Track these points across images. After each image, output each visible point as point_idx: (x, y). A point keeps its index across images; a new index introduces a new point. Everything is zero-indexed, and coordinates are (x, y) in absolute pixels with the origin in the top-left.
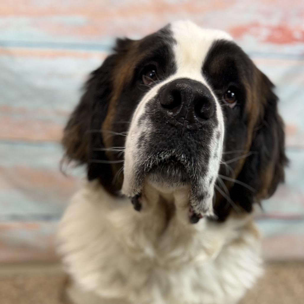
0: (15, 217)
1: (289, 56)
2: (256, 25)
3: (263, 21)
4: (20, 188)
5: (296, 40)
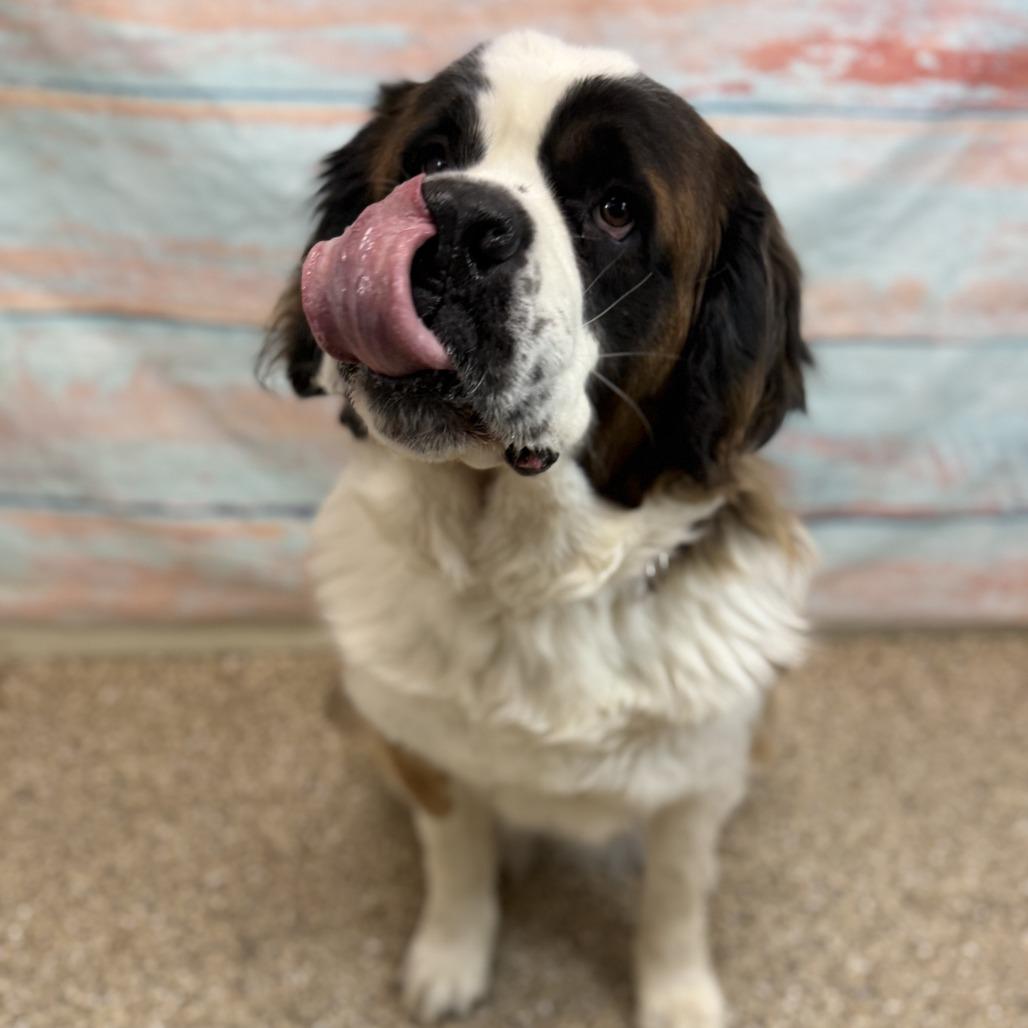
0: (226, 510)
1: (904, 113)
2: (823, 38)
3: (841, 29)
4: (240, 439)
5: (924, 73)
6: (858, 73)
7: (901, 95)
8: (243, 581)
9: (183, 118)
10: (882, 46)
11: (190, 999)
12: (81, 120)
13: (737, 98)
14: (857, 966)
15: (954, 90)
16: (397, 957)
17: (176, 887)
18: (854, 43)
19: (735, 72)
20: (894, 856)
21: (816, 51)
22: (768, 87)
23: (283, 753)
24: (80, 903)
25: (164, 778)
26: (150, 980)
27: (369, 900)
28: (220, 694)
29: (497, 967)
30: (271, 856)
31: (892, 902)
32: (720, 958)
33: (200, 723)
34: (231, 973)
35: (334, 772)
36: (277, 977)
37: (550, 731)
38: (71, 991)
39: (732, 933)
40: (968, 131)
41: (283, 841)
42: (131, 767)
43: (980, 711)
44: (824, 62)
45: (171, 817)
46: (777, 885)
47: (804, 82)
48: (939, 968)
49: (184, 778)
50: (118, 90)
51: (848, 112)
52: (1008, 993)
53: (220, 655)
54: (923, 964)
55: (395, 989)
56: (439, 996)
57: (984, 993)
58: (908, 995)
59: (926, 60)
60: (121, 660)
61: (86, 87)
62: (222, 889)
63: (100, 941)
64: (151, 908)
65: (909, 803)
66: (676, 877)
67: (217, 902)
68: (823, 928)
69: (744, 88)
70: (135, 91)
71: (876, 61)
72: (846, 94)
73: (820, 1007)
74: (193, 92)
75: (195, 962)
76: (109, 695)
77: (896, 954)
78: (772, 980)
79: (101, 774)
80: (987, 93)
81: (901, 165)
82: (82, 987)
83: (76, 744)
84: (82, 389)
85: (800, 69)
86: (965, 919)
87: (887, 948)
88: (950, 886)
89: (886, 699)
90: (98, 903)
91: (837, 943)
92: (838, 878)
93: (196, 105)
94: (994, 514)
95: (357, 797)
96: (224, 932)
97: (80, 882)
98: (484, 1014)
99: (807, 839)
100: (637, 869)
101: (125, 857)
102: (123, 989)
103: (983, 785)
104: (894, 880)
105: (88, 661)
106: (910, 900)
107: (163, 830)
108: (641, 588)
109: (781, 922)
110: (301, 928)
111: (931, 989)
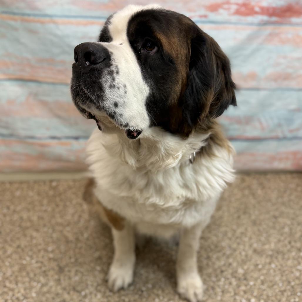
0: (53, 138)
2: (228, 3)
5: (256, 13)
6: (238, 12)
7: (250, 19)
8: (59, 159)
9: (42, 23)
10: (245, 5)
11: (43, 285)
12: (13, 23)
13: (203, 19)
14: (241, 271)
15: (265, 18)
16: (106, 272)
17: (39, 251)
18: (237, 4)
19: (203, 12)
20: (250, 238)
21: (226, 6)
22: (212, 16)
23: (71, 210)
24: (9, 256)
25: (35, 219)
26: (31, 279)
27: (97, 254)
28: (51, 193)
29: (135, 274)
30: (67, 242)
31: (250, 252)
32: (201, 270)
33: (45, 202)
34: (56, 277)
35: (86, 216)
36: (70, 278)
37: (164, 205)
38: (8, 284)
39: (205, 262)
40: (269, 29)
41: (71, 237)
42: (25, 215)
43: (274, 196)
44: (229, 9)
45: (37, 230)
46: (217, 248)
47: (222, 15)
48: (264, 272)
49: (40, 218)
50: (23, 14)
51: (235, 24)
52: (284, 278)
53: (51, 181)
54: (260, 270)
55: (106, 281)
56: (119, 283)
57: (277, 279)
58: (256, 279)
59: (257, 9)
60: (21, 183)
61: (14, 14)
62: (52, 251)
63: (16, 268)
64: (31, 257)
65: (254, 223)
66: (190, 246)
67: (51, 255)
68: (231, 260)
69: (205, 16)
70: (29, 15)
71: (243, 9)
72: (235, 18)
73: (230, 284)
74: (46, 15)
75: (45, 274)
76: (18, 193)
77: (252, 267)
78: (217, 276)
79: (16, 217)
80: (274, 19)
81: (250, 39)
82: (11, 282)
83: (8, 208)
84: (11, 102)
85: (221, 11)
86: (271, 256)
87: (249, 266)
88: (267, 247)
89: (247, 192)
90: (15, 256)
91: (235, 264)
92: (234, 246)
93: (47, 19)
94: (277, 139)
95: (93, 223)
96: (54, 264)
97: (10, 250)
98: (132, 288)
99: (225, 234)
100: (177, 244)
101: (23, 242)
102: (24, 283)
103: (275, 217)
104: (251, 246)
105: (11, 183)
106: (255, 251)
107: (35, 234)
108: (188, 162)
109: (218, 259)
110: (76, 263)
111: (262, 278)
